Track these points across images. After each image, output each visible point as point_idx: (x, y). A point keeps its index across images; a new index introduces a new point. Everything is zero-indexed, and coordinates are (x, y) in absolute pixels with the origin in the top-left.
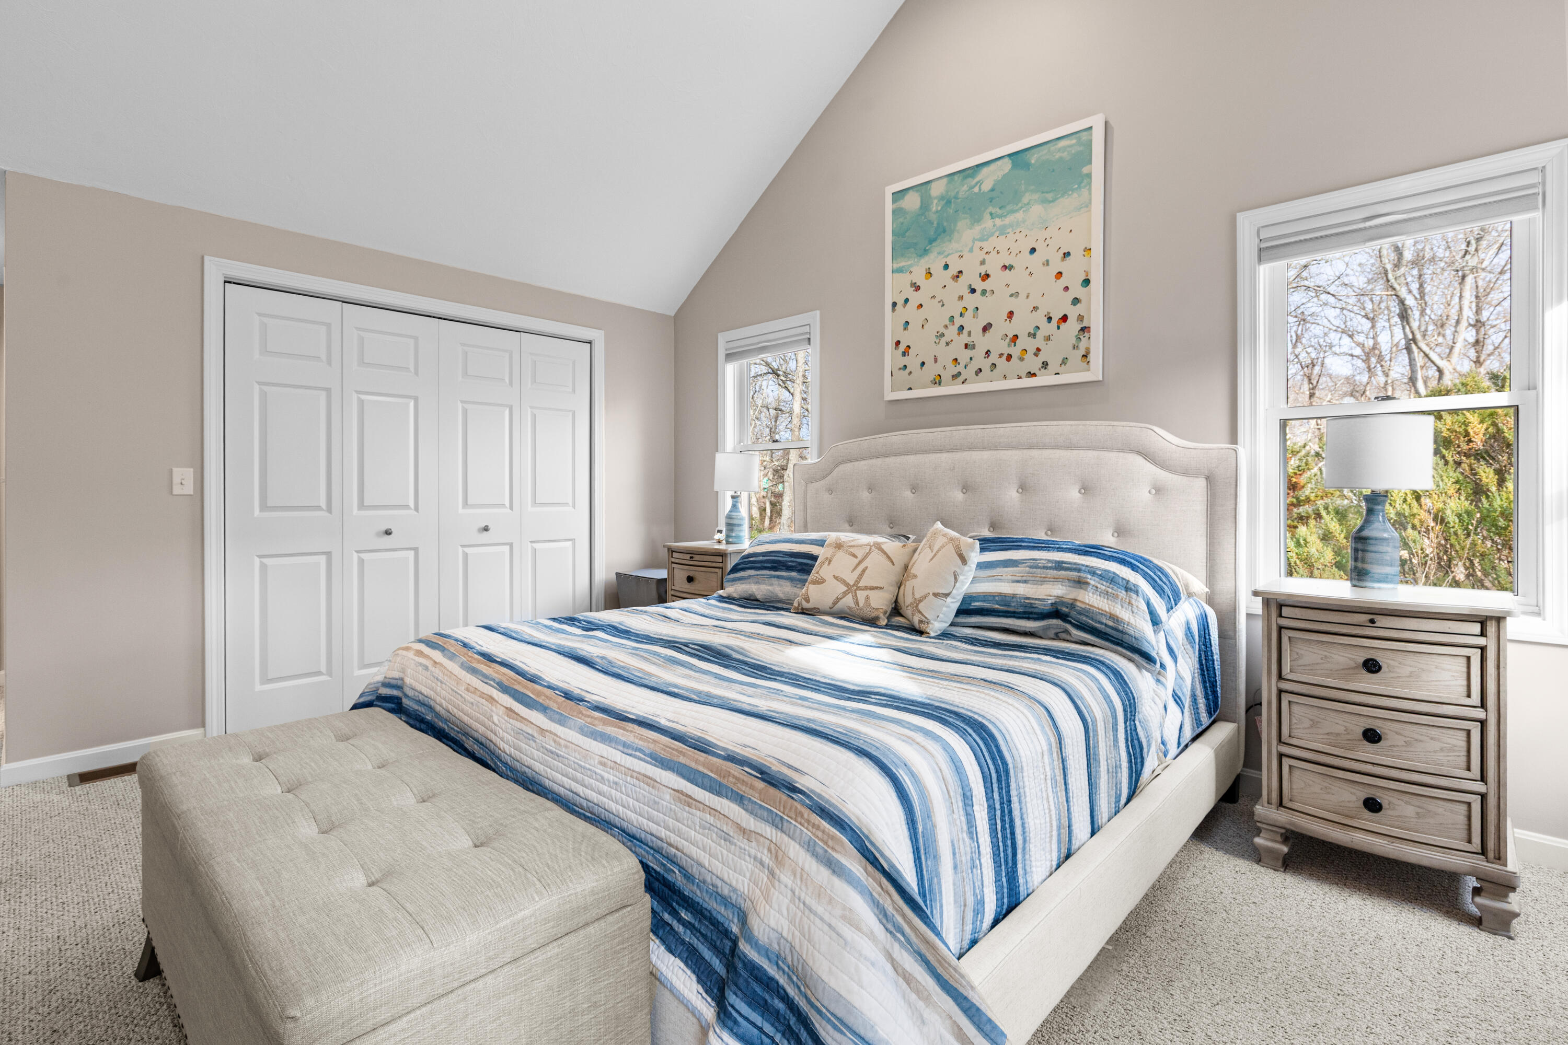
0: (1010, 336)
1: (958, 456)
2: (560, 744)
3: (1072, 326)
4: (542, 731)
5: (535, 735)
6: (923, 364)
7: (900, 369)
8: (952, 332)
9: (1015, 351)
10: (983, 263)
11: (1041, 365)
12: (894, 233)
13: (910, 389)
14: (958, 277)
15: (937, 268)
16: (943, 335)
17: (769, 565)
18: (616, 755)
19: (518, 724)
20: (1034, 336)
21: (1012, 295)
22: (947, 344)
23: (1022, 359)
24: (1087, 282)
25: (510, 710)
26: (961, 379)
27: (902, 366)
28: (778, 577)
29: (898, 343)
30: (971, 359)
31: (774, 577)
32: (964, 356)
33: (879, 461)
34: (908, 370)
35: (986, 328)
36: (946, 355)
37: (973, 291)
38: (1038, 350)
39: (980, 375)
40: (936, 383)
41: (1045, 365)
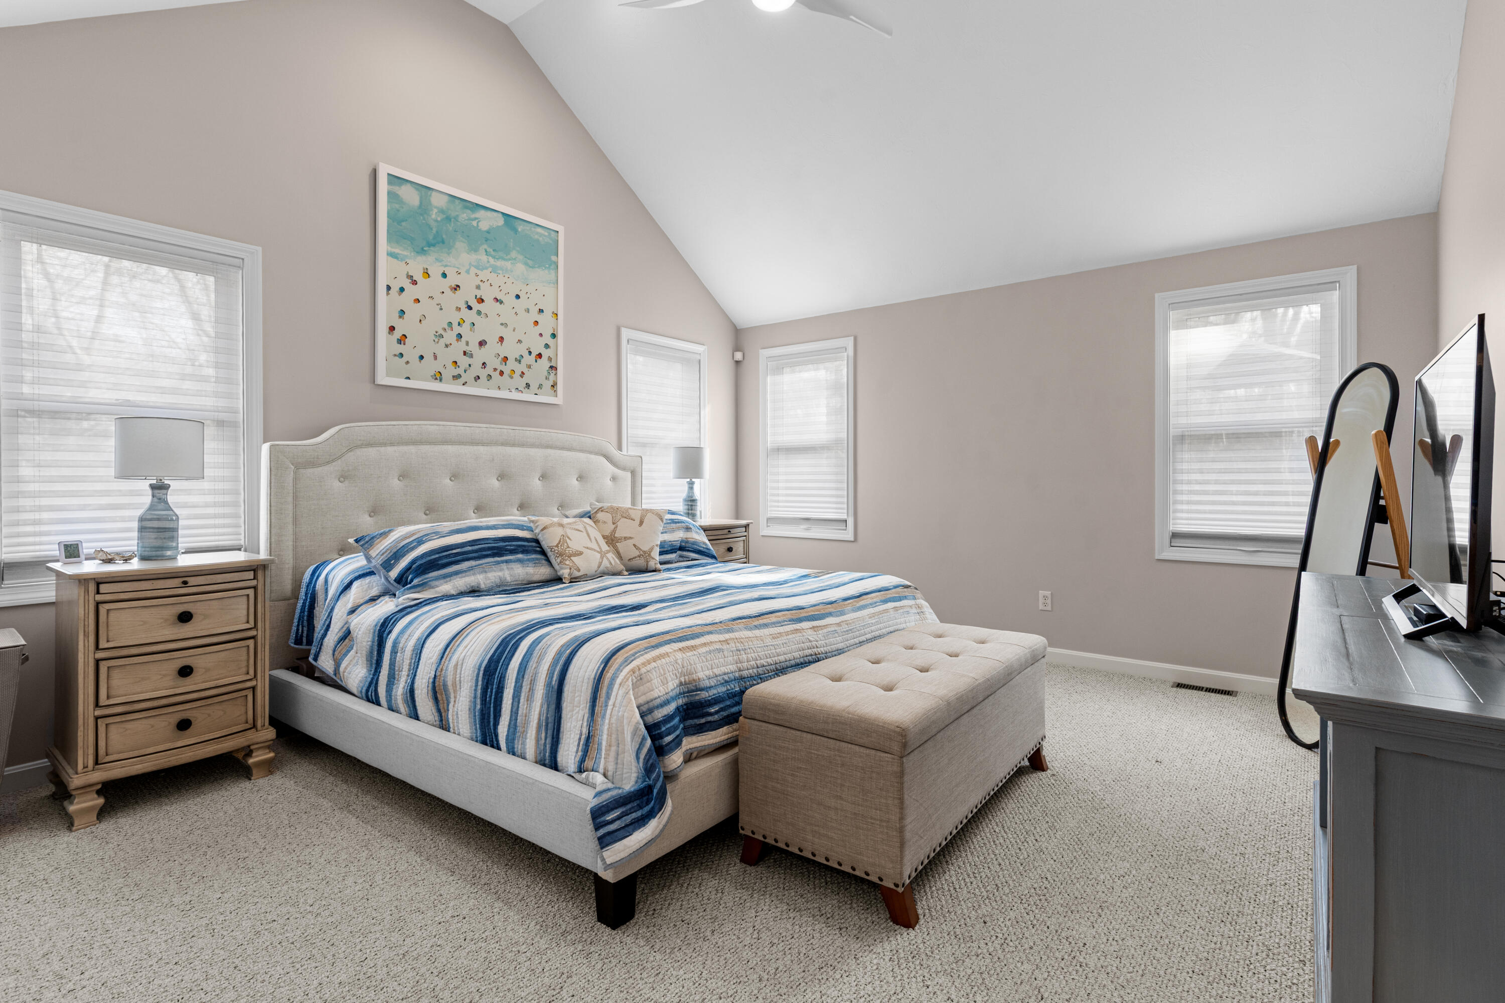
0: (502, 356)
1: (496, 450)
2: (850, 624)
3: (544, 364)
4: (839, 624)
5: (836, 629)
6: (422, 357)
7: (395, 355)
8: (450, 337)
9: (507, 370)
10: (478, 287)
11: (525, 385)
12: (389, 216)
13: (408, 378)
14: (456, 289)
15: (435, 271)
16: (441, 336)
17: (489, 552)
18: (871, 610)
19: (825, 631)
20: (520, 362)
21: (502, 324)
22: (447, 346)
23: (512, 377)
24: (554, 336)
25: (814, 627)
26: (462, 380)
27: (397, 353)
28: (507, 562)
29: (392, 329)
30: (470, 365)
31: (502, 562)
32: (464, 361)
33: (412, 449)
34: (405, 359)
35: (482, 343)
36: (447, 356)
37: (470, 308)
38: (523, 373)
39: (478, 381)
40: (436, 379)
41: (528, 386)
